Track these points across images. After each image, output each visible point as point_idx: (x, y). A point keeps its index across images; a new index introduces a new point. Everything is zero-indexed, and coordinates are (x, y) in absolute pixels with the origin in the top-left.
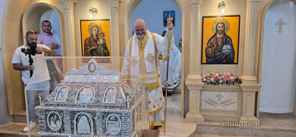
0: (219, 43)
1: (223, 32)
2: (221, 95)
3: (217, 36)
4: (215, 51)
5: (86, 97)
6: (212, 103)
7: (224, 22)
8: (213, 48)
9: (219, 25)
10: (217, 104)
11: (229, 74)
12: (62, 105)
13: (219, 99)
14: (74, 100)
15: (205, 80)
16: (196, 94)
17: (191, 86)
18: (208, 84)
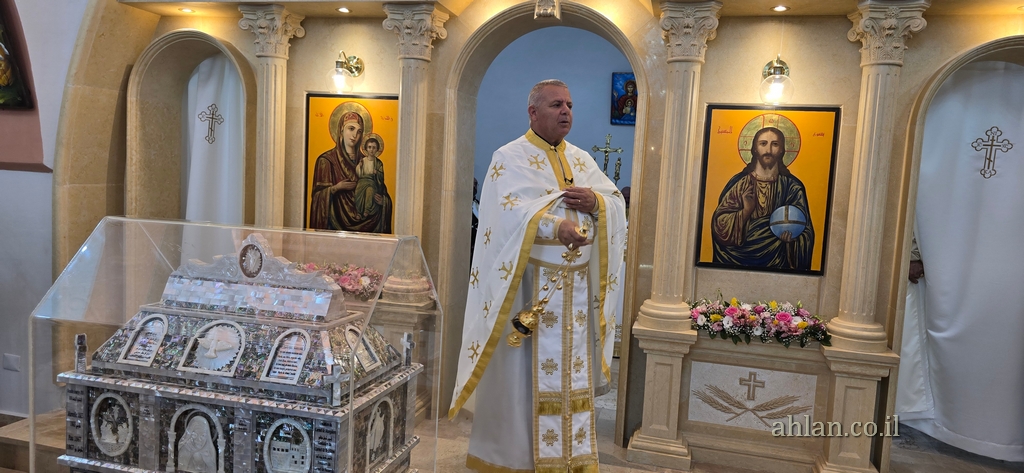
0: (762, 199)
1: (777, 161)
2: (758, 379)
3: (754, 174)
4: (744, 225)
5: (213, 355)
6: (726, 404)
7: (781, 127)
8: (740, 213)
9: (764, 137)
10: (740, 411)
11: (787, 306)
12: (139, 375)
13: (749, 391)
14: (177, 363)
15: (702, 320)
16: (669, 367)
17: (653, 338)
18: (713, 336)
